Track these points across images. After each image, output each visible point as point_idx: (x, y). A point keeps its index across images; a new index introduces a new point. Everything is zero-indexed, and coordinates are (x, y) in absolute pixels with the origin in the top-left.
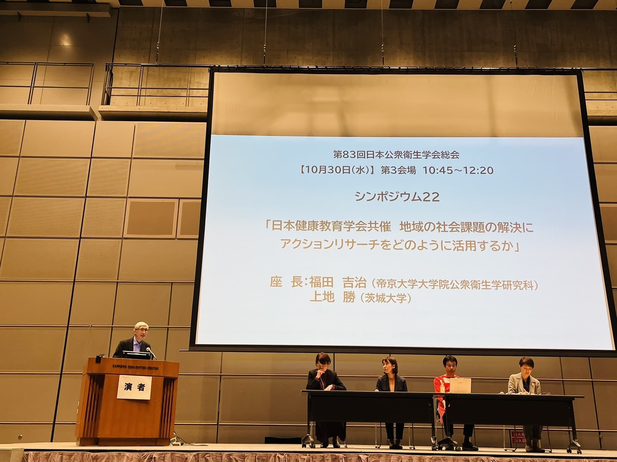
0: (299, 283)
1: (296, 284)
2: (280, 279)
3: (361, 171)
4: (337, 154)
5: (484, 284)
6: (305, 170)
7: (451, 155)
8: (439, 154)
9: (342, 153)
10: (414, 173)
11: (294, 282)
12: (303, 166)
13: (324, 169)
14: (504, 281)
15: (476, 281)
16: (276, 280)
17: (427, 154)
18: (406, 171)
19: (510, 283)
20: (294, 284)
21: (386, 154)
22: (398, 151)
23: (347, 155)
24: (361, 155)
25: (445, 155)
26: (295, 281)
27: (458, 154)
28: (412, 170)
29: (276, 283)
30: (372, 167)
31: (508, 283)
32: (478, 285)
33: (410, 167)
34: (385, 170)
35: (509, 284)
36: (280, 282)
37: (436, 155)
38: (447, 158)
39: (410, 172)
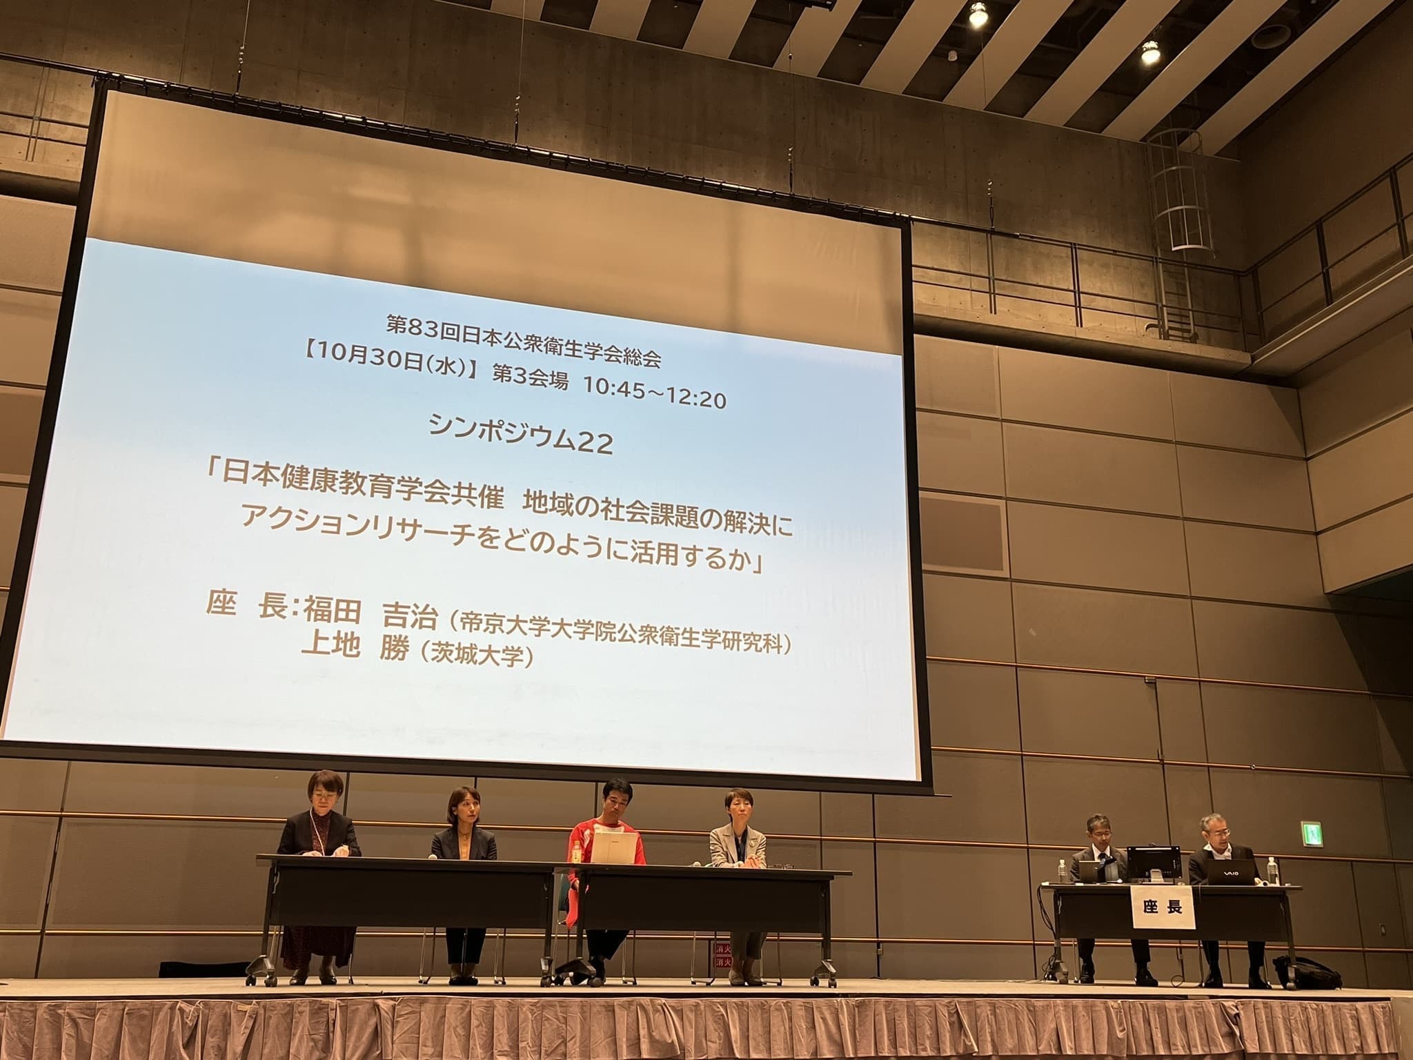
0: (277, 609)
1: (270, 611)
2: (232, 597)
3: (448, 369)
4: (396, 324)
5: (687, 635)
6: (317, 349)
7: (644, 360)
8: (619, 354)
9: (407, 322)
10: (564, 387)
11: (265, 606)
12: (311, 341)
13: (362, 354)
14: (726, 633)
15: (672, 628)
16: (221, 598)
17: (594, 350)
18: (547, 380)
19: (738, 637)
20: (265, 610)
21: (505, 339)
22: (533, 336)
23: (420, 329)
24: (450, 332)
25: (631, 357)
26: (269, 604)
27: (658, 359)
28: (561, 381)
29: (221, 605)
30: (473, 362)
31: (734, 636)
32: (675, 637)
33: (555, 374)
34: (502, 373)
35: (736, 638)
36: (231, 604)
37: (613, 355)
38: (637, 363)
39: (555, 385)
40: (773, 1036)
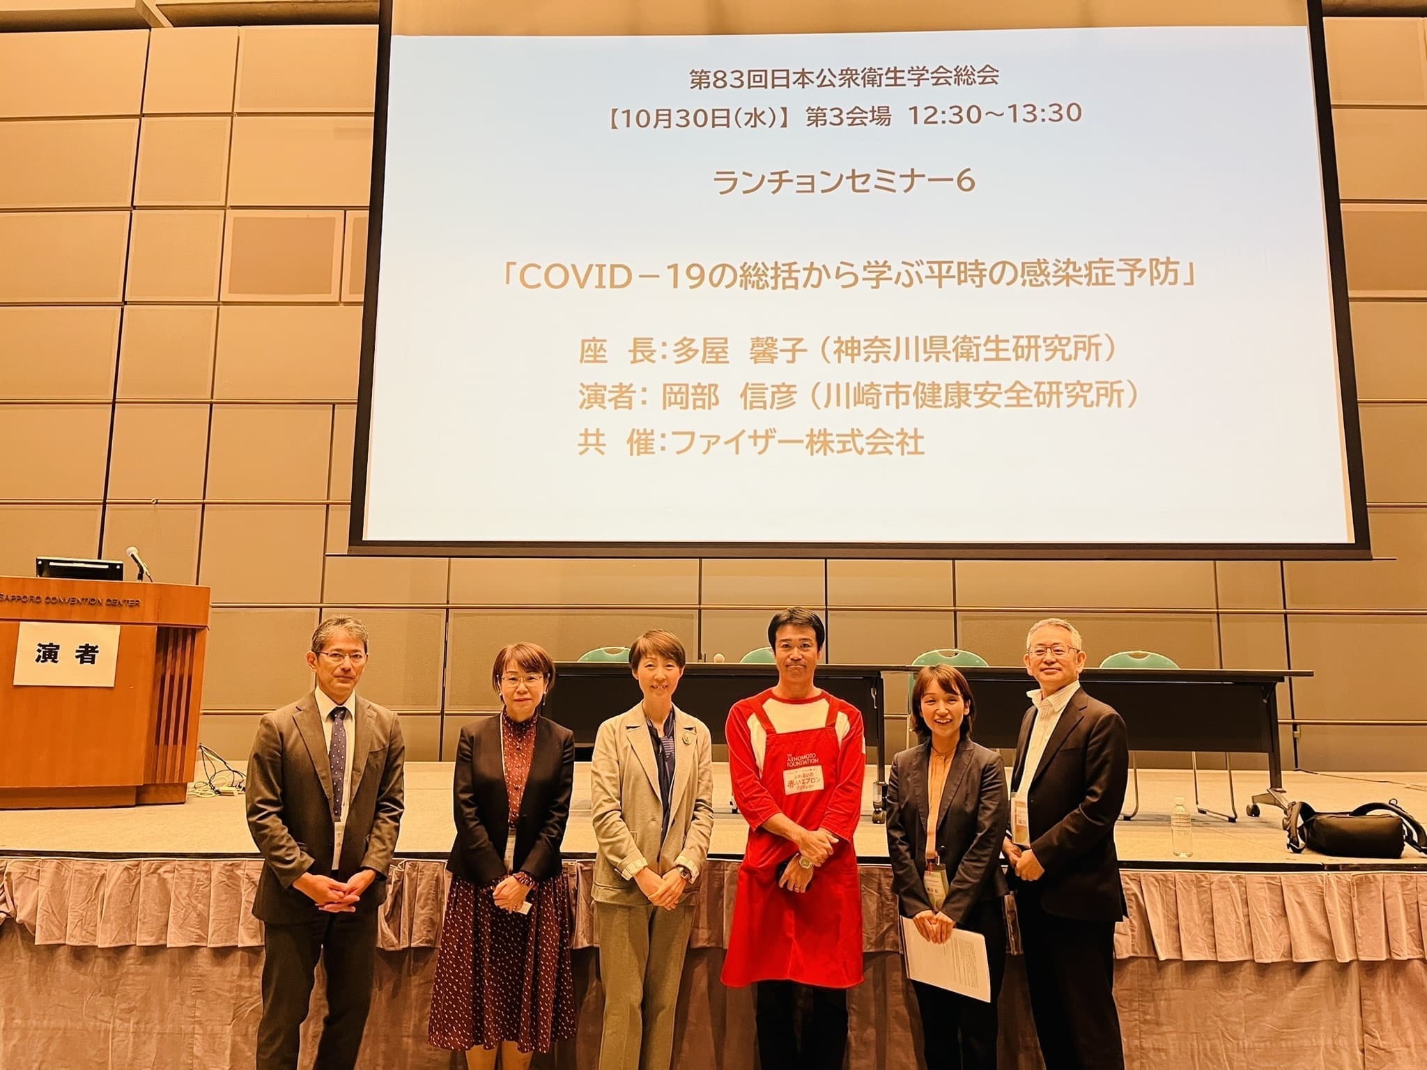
17: (919, 75)
18: (866, 118)
21: (818, 78)
22: (848, 69)
23: (724, 81)
24: (757, 79)
25: (963, 76)
27: (995, 73)
28: (882, 116)
30: (784, 109)
33: (876, 109)
34: (816, 117)
40: (1219, 928)
